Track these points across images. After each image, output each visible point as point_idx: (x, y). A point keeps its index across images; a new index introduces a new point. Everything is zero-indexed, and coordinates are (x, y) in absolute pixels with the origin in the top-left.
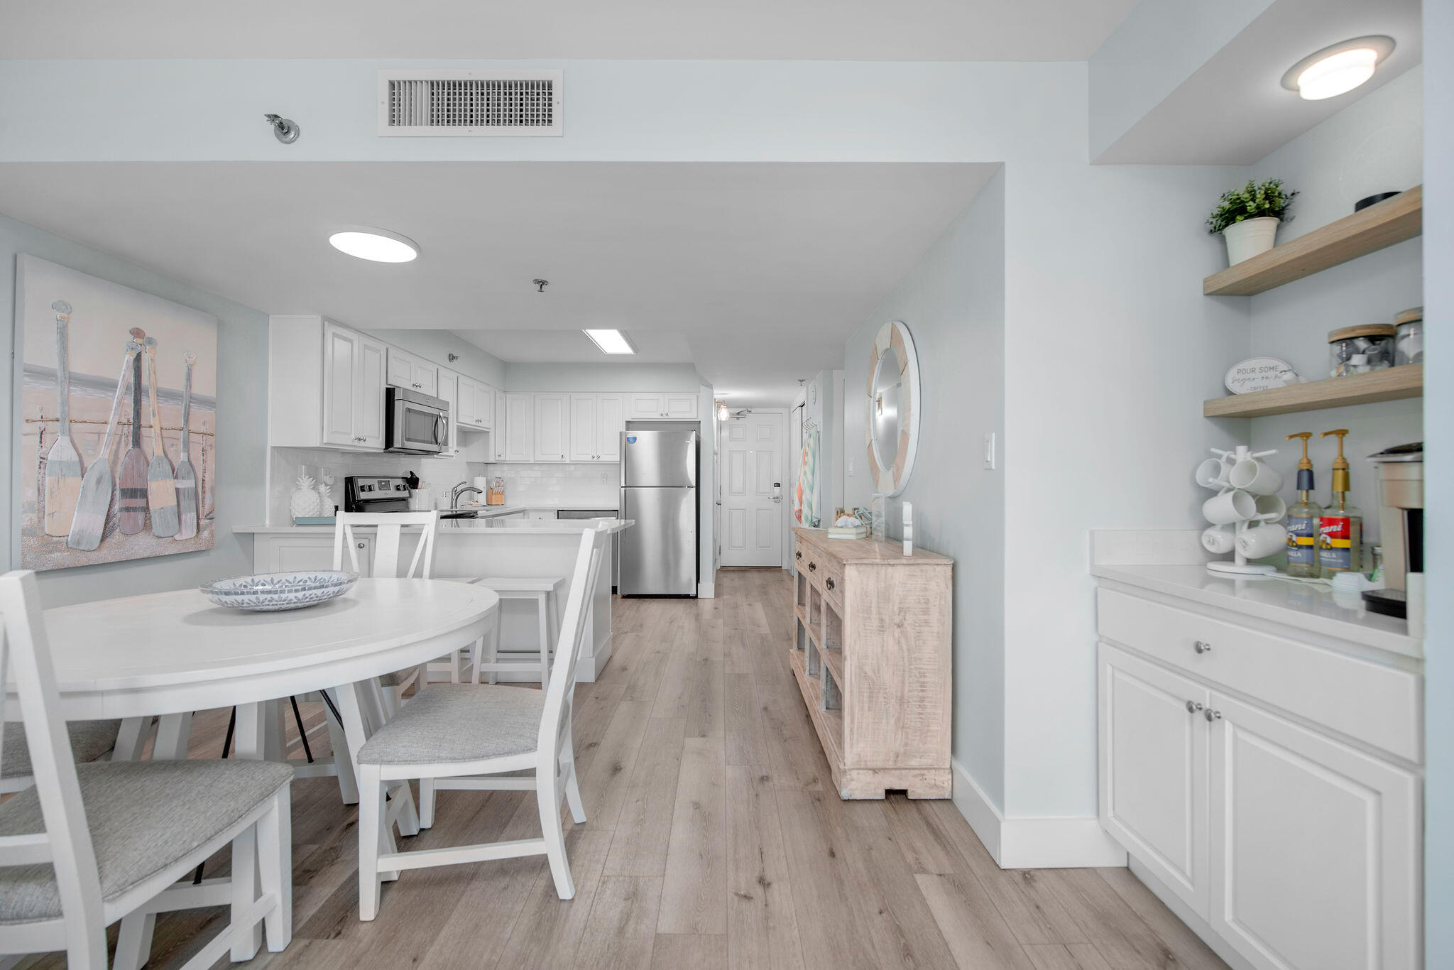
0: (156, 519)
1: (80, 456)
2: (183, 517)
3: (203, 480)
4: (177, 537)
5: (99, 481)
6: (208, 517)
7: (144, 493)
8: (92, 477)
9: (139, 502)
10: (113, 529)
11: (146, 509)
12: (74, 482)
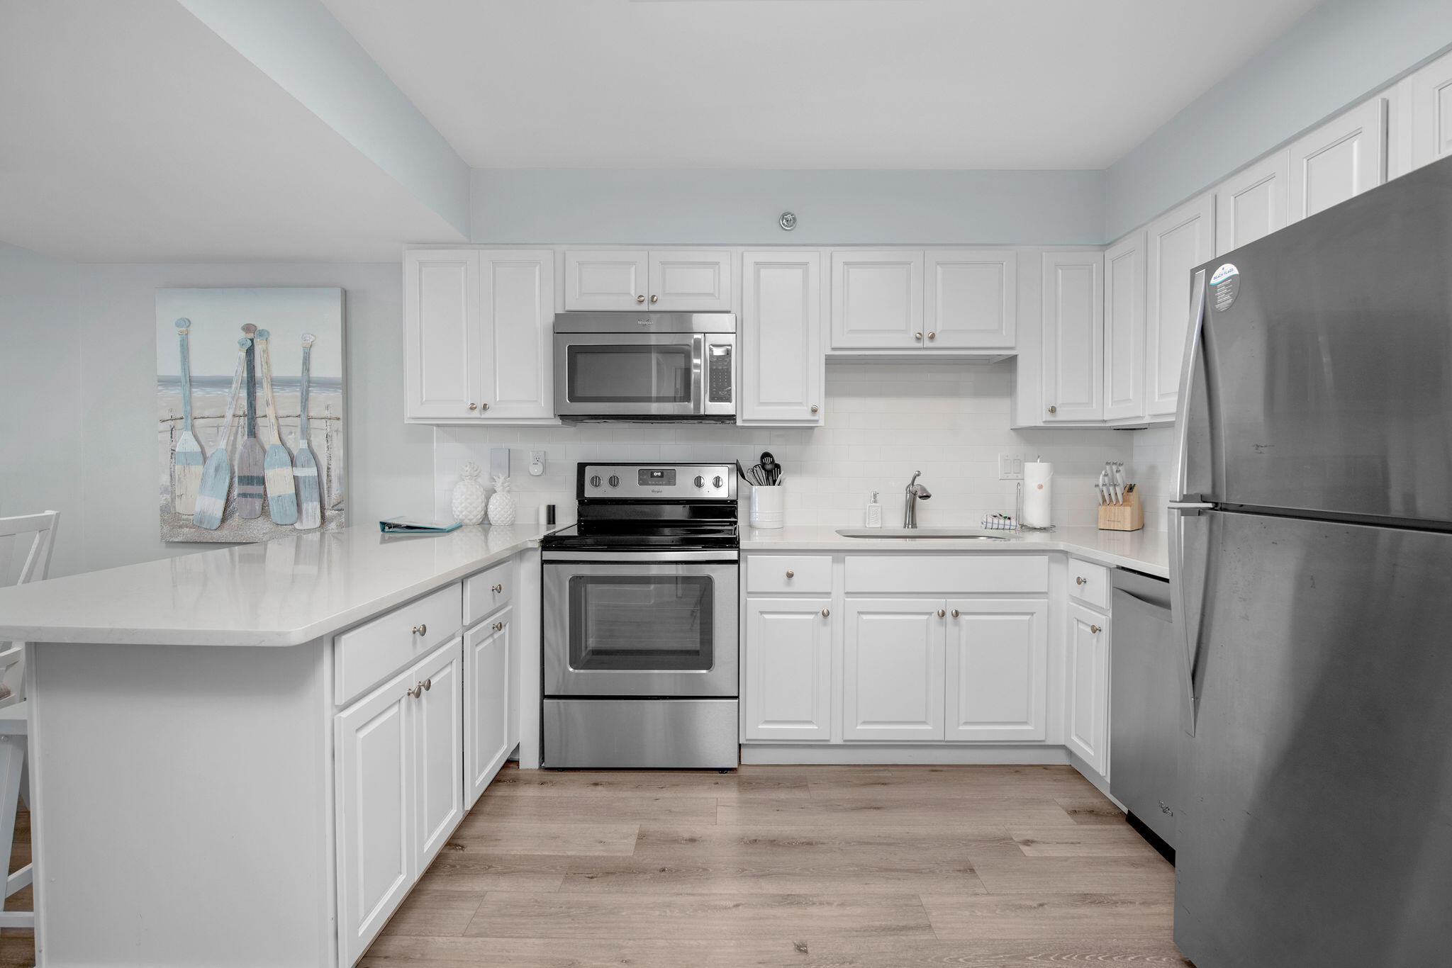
0: (273, 507)
1: (202, 447)
2: (304, 506)
3: (328, 469)
4: (298, 526)
5: (217, 470)
6: (336, 508)
7: (262, 481)
8: (212, 464)
9: (257, 489)
10: (233, 512)
11: (264, 496)
12: (198, 469)
